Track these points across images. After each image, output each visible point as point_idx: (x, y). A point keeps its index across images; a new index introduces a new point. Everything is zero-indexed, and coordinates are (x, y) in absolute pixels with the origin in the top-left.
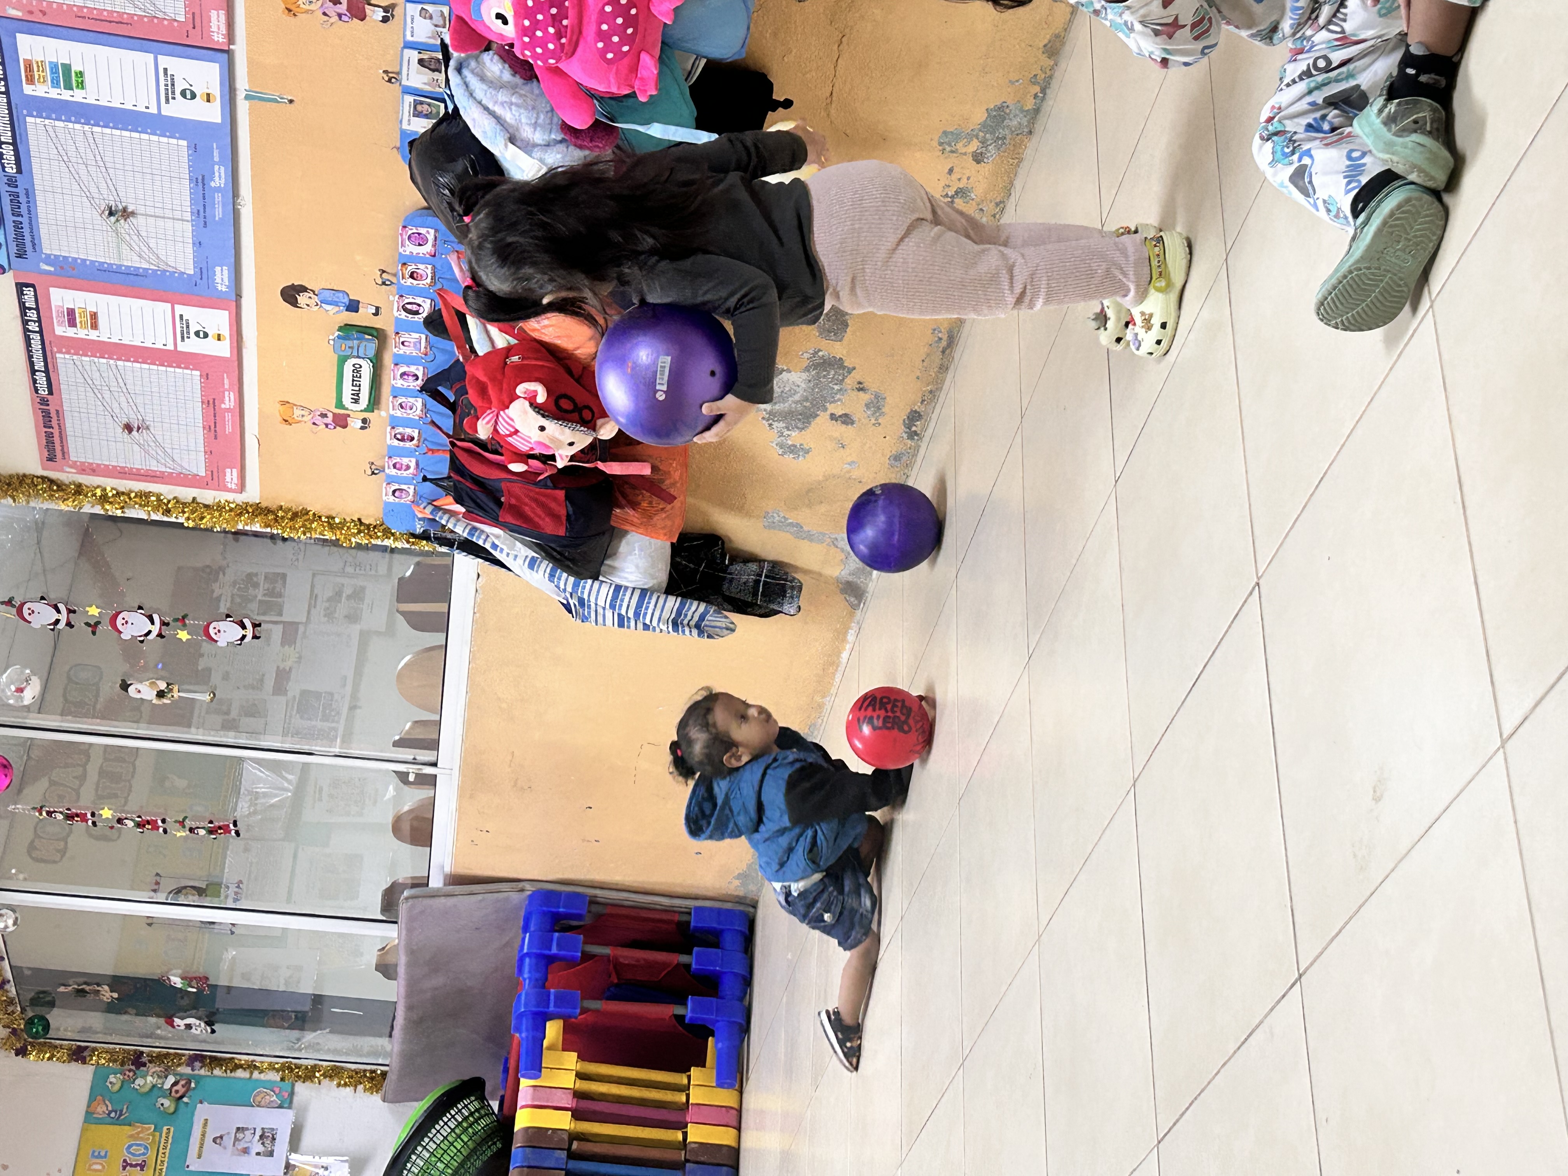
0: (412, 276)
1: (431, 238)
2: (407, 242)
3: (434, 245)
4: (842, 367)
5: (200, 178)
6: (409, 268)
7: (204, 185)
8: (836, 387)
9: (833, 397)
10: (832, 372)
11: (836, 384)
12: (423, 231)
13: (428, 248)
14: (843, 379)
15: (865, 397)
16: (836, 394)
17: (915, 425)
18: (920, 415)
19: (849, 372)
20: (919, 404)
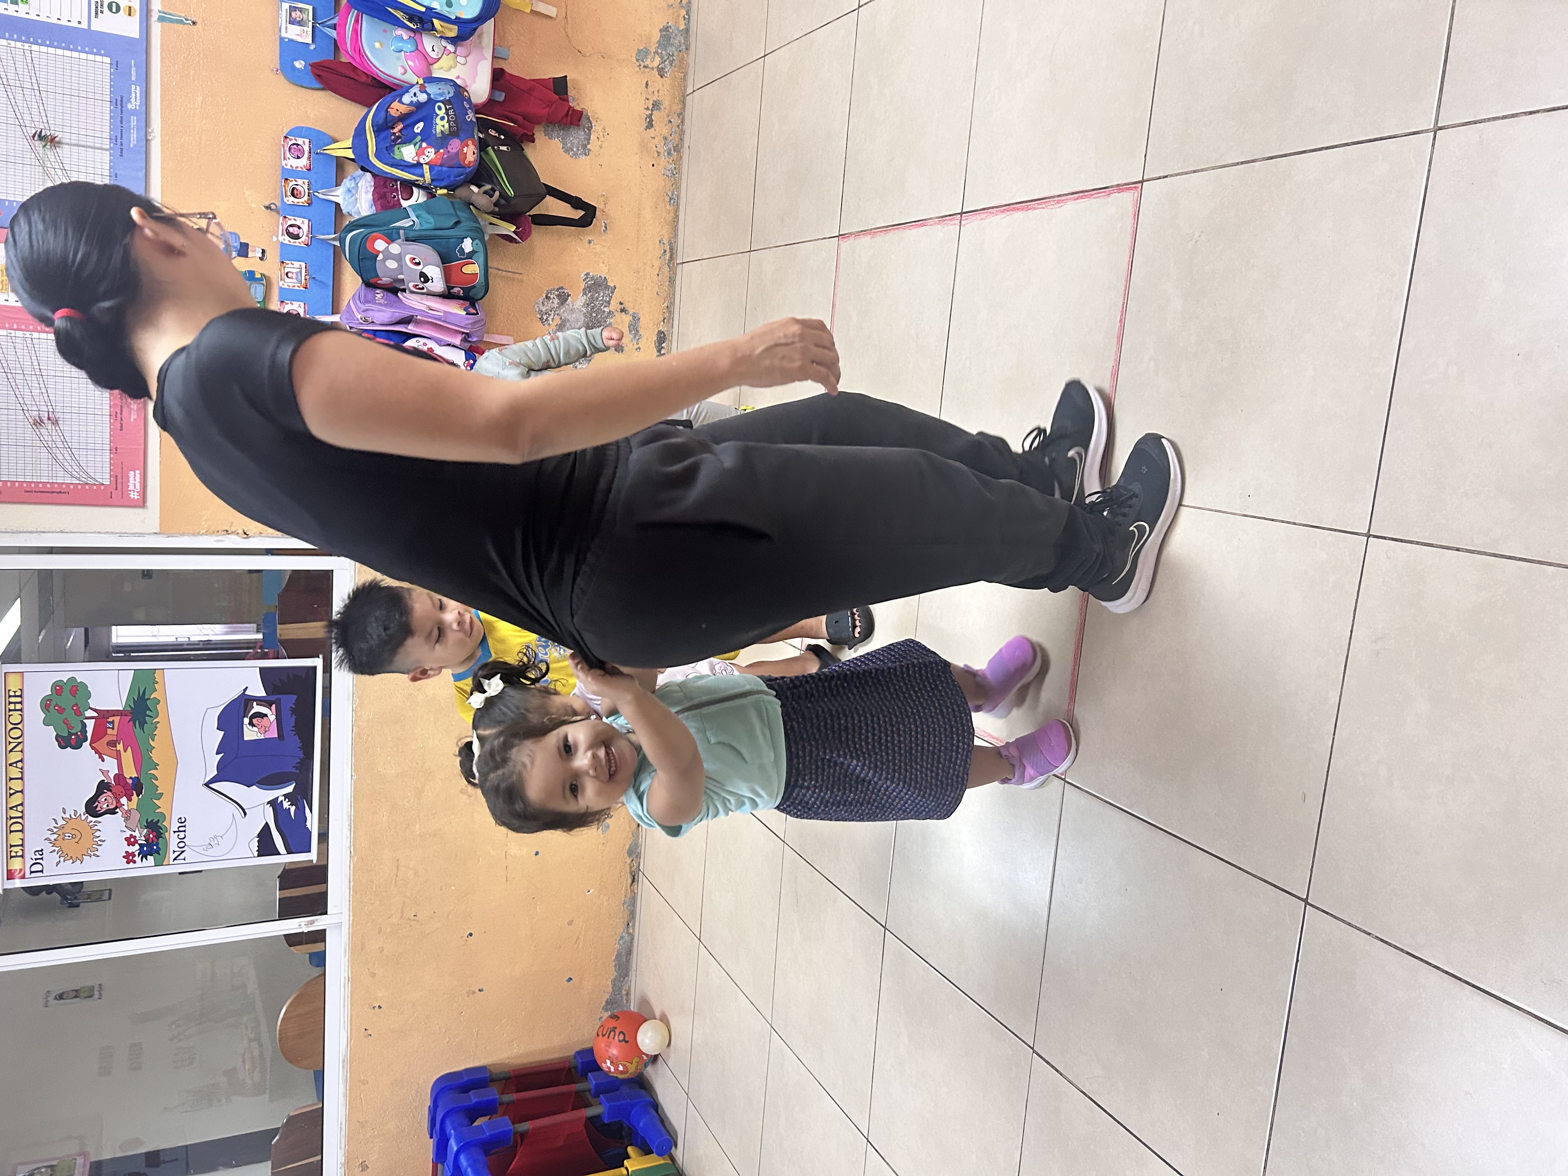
0: (293, 194)
1: (306, 148)
2: (288, 155)
3: (309, 158)
4: (607, 287)
5: (119, 99)
6: (291, 184)
7: (122, 107)
8: (606, 309)
9: (605, 322)
10: (602, 294)
11: (605, 307)
12: (300, 141)
13: (304, 161)
14: (610, 300)
15: (627, 319)
16: (607, 318)
17: (663, 347)
18: (665, 335)
19: (613, 293)
20: (662, 323)
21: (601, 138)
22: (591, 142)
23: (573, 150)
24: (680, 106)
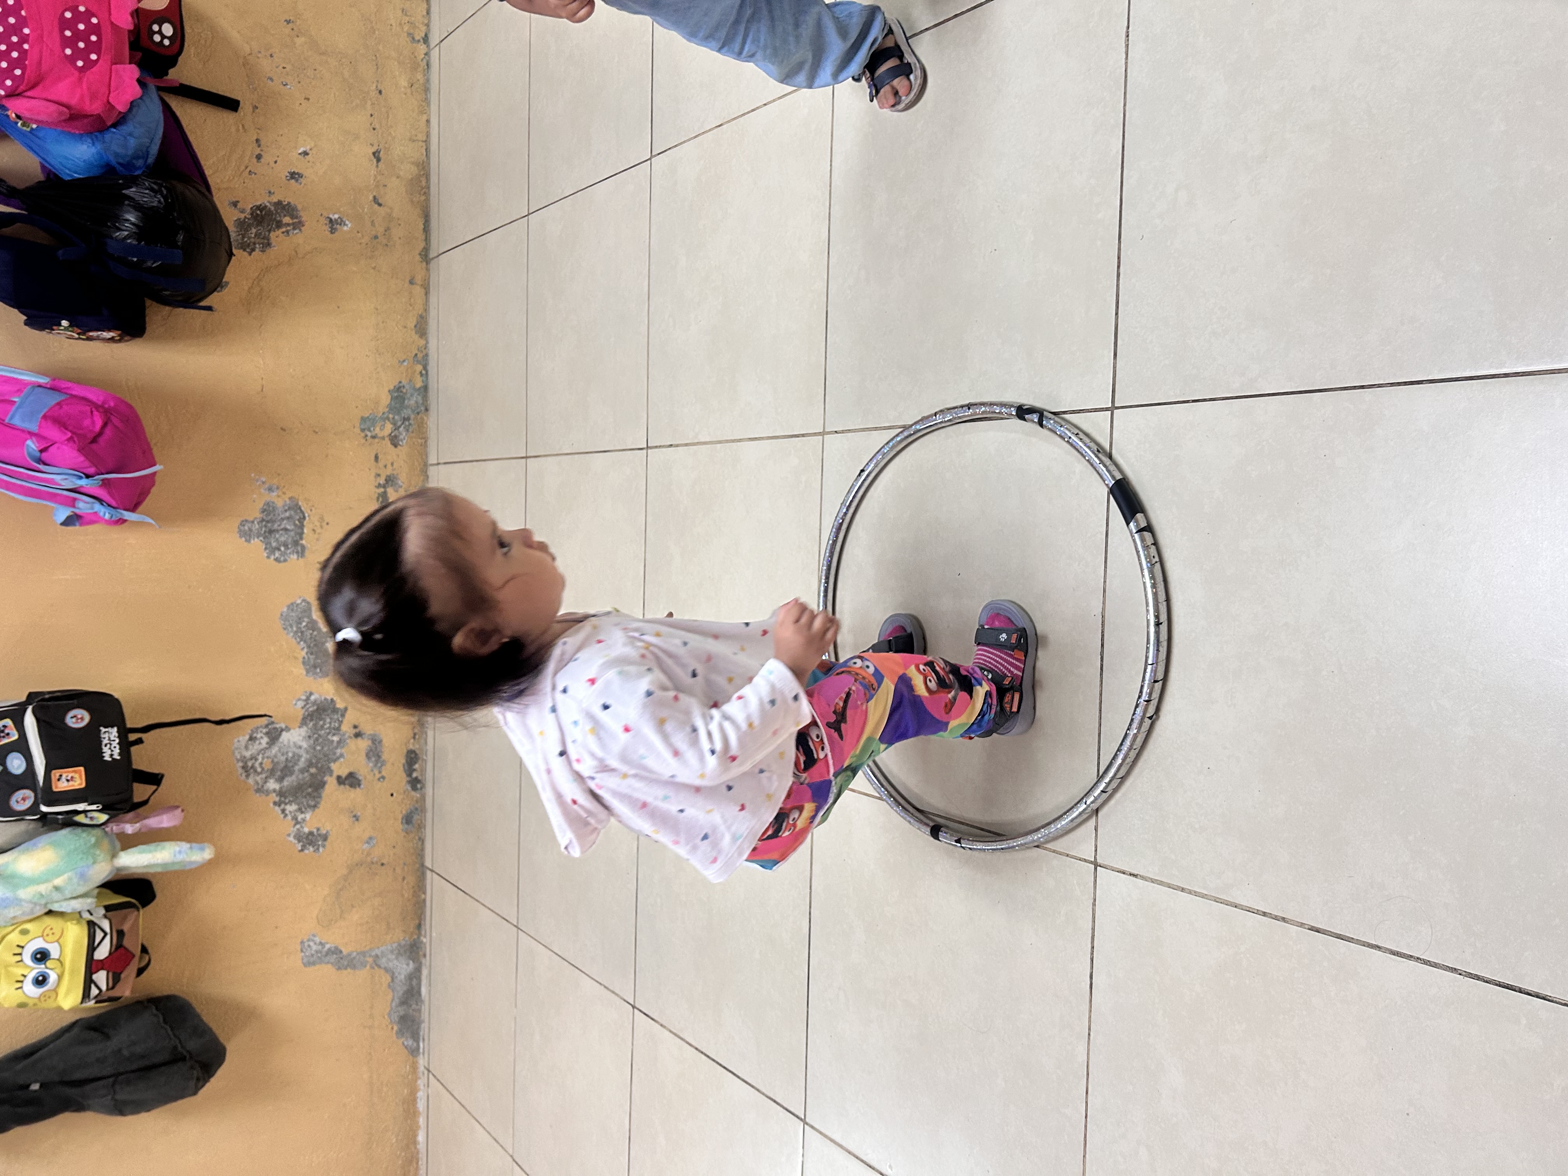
4: (335, 711)
8: (336, 739)
9: (335, 754)
10: (328, 720)
11: (334, 735)
14: (340, 726)
15: (363, 744)
16: (336, 748)
17: (415, 770)
18: (416, 754)
19: (343, 716)
20: (412, 741)
21: (318, 530)
22: (304, 536)
23: (279, 549)
24: (422, 478)
